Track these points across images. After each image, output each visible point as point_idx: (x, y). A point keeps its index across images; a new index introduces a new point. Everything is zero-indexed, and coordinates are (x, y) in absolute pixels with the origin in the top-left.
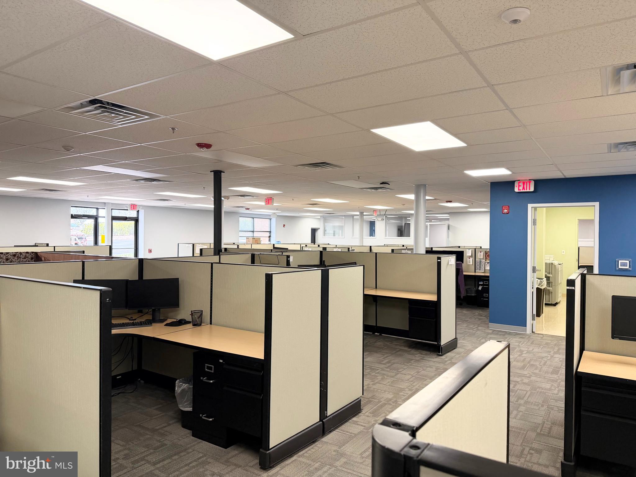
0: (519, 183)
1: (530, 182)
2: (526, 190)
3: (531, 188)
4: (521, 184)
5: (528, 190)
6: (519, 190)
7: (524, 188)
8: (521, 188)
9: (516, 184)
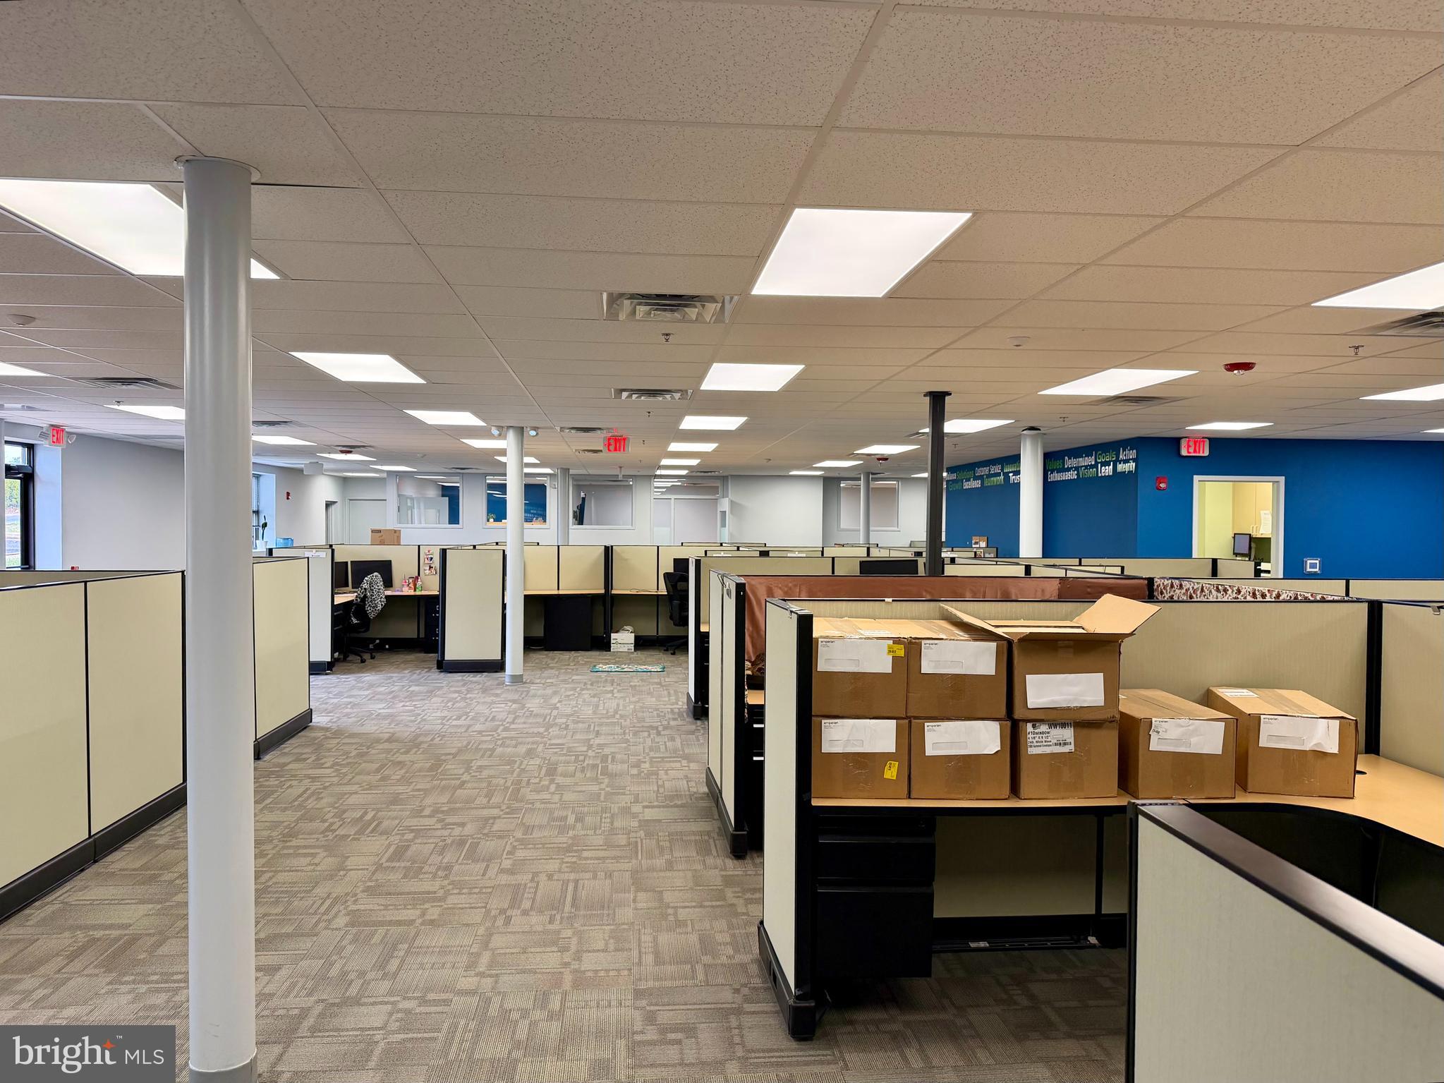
0: (1189, 441)
1: (1204, 442)
2: (1199, 452)
3: (1205, 452)
4: (1192, 444)
5: (1201, 454)
6: (1189, 452)
7: (1195, 451)
8: (1191, 450)
9: (1184, 443)
